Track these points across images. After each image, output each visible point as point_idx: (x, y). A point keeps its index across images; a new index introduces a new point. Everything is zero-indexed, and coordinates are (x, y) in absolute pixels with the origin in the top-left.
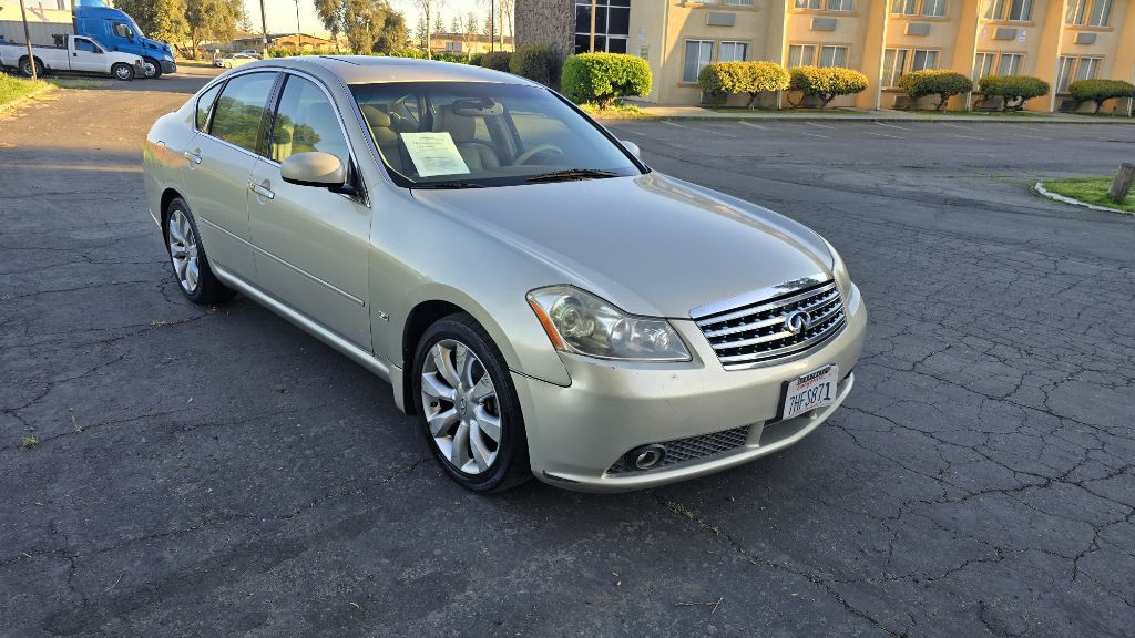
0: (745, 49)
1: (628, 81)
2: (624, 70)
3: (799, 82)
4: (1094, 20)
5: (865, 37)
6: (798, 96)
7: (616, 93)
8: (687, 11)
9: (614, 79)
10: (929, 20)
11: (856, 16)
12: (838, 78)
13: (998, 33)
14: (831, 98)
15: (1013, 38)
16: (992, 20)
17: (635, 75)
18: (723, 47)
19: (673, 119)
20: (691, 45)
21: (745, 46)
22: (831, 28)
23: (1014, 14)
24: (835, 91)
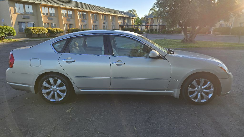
0: (33, 24)
1: (9, 32)
2: (8, 30)
3: (49, 31)
4: (95, 19)
5: (59, 21)
6: (49, 34)
7: (6, 36)
8: (16, 15)
9: (5, 32)
10: (69, 18)
11: (56, 17)
12: (57, 30)
13: (82, 21)
14: (56, 34)
15: (84, 22)
16: (80, 19)
17: (11, 31)
18: (28, 24)
19: (25, 41)
20: (19, 23)
21: (33, 23)
22: (52, 19)
23: (83, 18)
24: (57, 33)
